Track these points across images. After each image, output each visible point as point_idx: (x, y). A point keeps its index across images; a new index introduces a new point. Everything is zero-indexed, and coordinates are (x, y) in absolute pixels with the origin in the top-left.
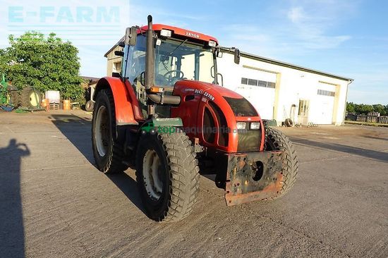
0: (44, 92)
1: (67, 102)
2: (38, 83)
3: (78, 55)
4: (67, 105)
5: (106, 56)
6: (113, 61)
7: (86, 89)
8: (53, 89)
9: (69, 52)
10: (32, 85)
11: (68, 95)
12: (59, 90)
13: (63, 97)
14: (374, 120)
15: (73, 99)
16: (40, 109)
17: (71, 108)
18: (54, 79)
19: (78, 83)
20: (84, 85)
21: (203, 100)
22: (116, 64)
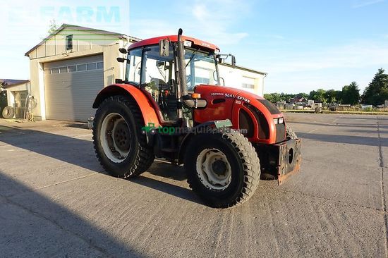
5: (27, 54)
6: (39, 60)
14: (282, 107)
21: (237, 102)
22: (43, 64)
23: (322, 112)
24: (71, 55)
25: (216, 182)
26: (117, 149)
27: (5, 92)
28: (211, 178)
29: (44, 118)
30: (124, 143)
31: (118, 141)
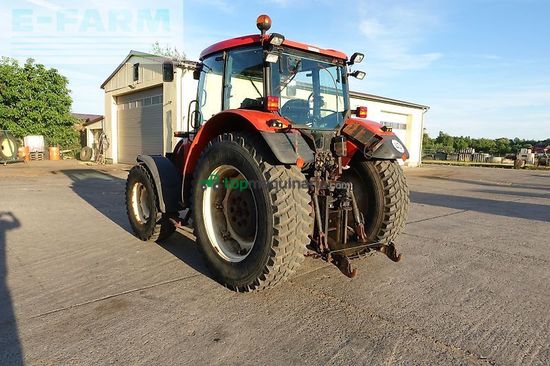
0: (22, 138)
1: (54, 150)
2: (12, 126)
3: (68, 87)
4: (55, 154)
5: (102, 87)
6: (112, 94)
7: (81, 131)
8: (34, 133)
9: (55, 82)
10: (5, 128)
11: (56, 140)
12: (43, 134)
13: (49, 144)
15: (63, 146)
16: (16, 160)
17: (61, 157)
18: (35, 120)
19: (69, 124)
20: (78, 127)
22: (116, 97)
23: (524, 168)
24: (138, 87)
27: (86, 130)
29: (115, 161)
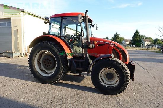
21: (111, 46)
25: (108, 83)
26: (44, 69)
28: (105, 81)
30: (50, 66)
31: (46, 65)
